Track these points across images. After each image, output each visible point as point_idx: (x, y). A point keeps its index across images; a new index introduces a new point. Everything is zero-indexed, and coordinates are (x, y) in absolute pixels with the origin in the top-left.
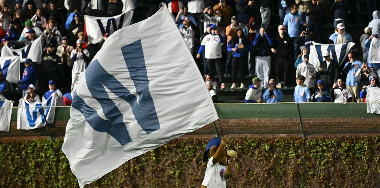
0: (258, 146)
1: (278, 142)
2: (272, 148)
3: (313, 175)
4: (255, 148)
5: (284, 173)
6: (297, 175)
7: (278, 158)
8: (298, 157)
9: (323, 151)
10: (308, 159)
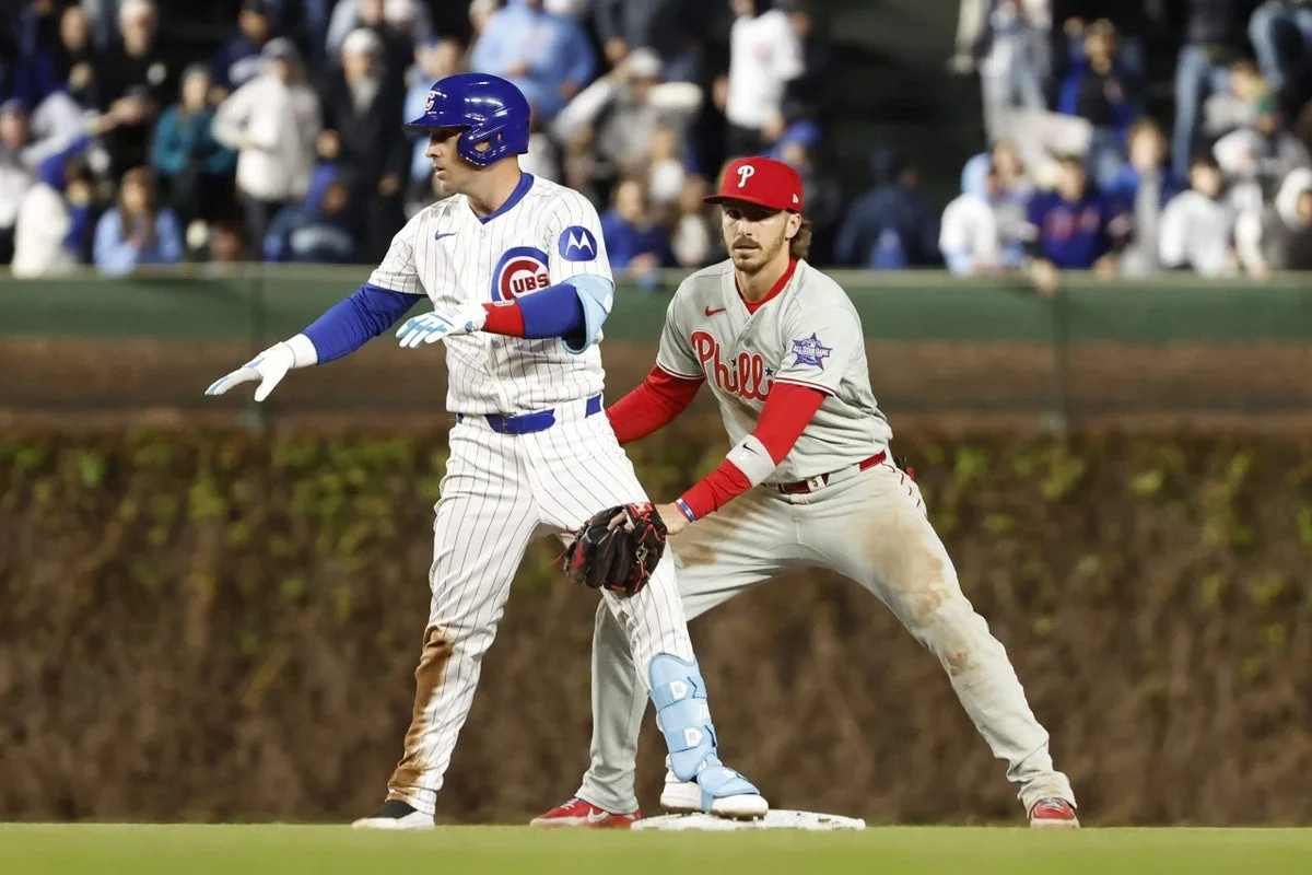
0: (48, 466)
1: (144, 443)
2: (116, 476)
3: (304, 601)
4: (34, 474)
5: (171, 590)
6: (229, 599)
7: (145, 521)
8: (234, 514)
9: (351, 491)
10: (278, 523)
